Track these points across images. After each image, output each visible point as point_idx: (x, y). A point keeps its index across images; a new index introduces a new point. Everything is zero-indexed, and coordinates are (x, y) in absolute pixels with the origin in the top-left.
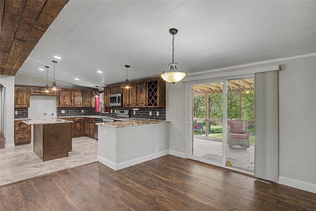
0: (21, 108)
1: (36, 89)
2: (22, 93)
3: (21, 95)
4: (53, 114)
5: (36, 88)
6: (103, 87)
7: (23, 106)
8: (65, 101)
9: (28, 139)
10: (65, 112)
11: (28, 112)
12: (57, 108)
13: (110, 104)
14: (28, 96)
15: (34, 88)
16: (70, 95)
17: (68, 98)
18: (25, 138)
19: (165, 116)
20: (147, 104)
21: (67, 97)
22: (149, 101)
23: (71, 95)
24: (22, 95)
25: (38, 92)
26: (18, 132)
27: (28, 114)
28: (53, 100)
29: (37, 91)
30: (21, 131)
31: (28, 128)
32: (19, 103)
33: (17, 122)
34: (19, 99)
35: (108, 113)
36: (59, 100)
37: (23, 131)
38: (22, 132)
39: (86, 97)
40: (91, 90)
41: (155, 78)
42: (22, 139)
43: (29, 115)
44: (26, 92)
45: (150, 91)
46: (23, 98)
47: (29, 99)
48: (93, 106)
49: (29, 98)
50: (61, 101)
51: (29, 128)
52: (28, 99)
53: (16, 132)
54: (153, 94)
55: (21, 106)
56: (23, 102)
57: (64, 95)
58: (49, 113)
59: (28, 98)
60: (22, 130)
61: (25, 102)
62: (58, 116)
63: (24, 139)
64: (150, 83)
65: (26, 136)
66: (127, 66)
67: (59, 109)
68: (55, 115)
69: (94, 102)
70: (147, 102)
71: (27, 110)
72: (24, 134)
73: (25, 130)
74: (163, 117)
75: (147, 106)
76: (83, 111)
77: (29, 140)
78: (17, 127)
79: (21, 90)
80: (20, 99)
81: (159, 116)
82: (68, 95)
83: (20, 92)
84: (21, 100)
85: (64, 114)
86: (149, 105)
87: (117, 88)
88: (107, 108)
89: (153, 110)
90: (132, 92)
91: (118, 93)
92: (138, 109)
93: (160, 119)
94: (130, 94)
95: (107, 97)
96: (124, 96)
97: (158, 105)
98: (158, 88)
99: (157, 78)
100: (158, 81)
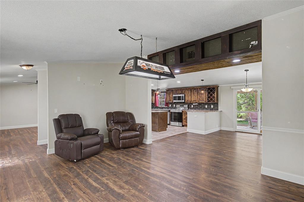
6: (166, 90)
13: (174, 101)
19: (218, 108)
20: (207, 101)
22: (208, 99)
35: (167, 107)
41: (213, 86)
45: (209, 93)
48: (154, 102)
54: (211, 95)
64: (209, 89)
66: (202, 80)
69: (154, 99)
70: (207, 99)
74: (216, 108)
75: (207, 102)
81: (213, 108)
86: (208, 102)
87: (180, 91)
88: (167, 103)
89: (209, 105)
90: (194, 93)
91: (180, 94)
92: (197, 104)
93: (215, 110)
94: (192, 95)
95: (169, 96)
96: (187, 96)
97: (215, 101)
98: (215, 92)
99: (215, 86)
100: (215, 88)
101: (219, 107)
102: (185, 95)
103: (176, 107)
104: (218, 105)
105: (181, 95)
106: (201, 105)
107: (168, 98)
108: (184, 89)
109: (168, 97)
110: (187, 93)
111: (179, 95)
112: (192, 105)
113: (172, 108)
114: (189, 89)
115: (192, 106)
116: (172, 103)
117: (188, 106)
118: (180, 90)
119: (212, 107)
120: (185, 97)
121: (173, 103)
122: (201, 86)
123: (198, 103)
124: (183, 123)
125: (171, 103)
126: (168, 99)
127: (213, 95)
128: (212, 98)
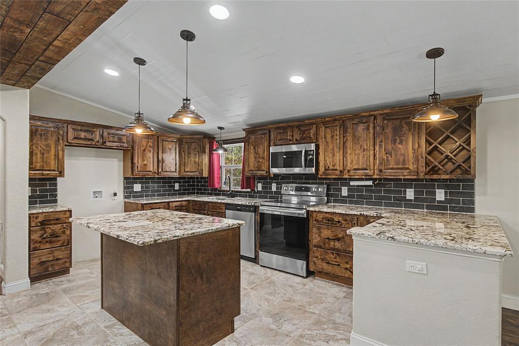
0: (40, 179)
1: (81, 130)
2: (46, 140)
3: (42, 144)
4: (115, 194)
5: (79, 128)
6: (244, 130)
7: (48, 174)
8: (145, 163)
9: (66, 262)
10: (142, 187)
11: (56, 190)
12: (125, 178)
13: (273, 169)
14: (60, 148)
15: (74, 127)
16: (156, 148)
17: (151, 155)
18: (58, 259)
19: (473, 203)
20: (422, 169)
21: (150, 151)
22: (428, 160)
23: (158, 148)
24: (44, 143)
25: (85, 139)
26: (38, 245)
27: (56, 195)
28: (117, 160)
29: (83, 135)
30: (47, 242)
31: (64, 232)
32: (38, 166)
33: (37, 218)
34: (36, 154)
35: (249, 190)
36: (132, 159)
37: (51, 242)
38: (48, 246)
39: (189, 153)
40: (199, 136)
42: (50, 264)
43: (59, 198)
44: (55, 138)
46: (49, 152)
47: (63, 156)
48: (205, 174)
49: (63, 152)
50: (138, 162)
51: (68, 232)
52: (60, 156)
53: (32, 245)
55: (43, 175)
56: (48, 164)
57: (142, 148)
58: (107, 191)
59: (61, 153)
60: (48, 240)
61: (52, 162)
62: (125, 197)
63: (53, 263)
65: (58, 254)
66: (435, 53)
67: (129, 182)
68: (121, 195)
69: (205, 164)
70: (423, 163)
71: (56, 185)
72: (56, 250)
73: (58, 239)
74: (461, 204)
75: (422, 176)
76: (177, 186)
77: (68, 265)
78: (35, 231)
79: (42, 130)
80: (39, 155)
81: (447, 201)
82: (150, 147)
83: (41, 135)
84: (43, 158)
85: (139, 192)
86: (427, 177)
87: (296, 130)
88: (248, 178)
89: (425, 186)
90: (356, 139)
91: (298, 142)
92: (370, 183)
93: (452, 209)
94: (349, 144)
95: (256, 153)
96: (325, 150)
97: (472, 172)
98: (470, 127)
99: (474, 97)
100: (470, 106)
101: (478, 199)
102: (317, 147)
103: (280, 193)
104: (472, 187)
105: (302, 148)
106: (384, 185)
107: (252, 159)
108: (312, 124)
109: (252, 156)
110: (329, 136)
111: (294, 148)
112: (348, 185)
113: (266, 194)
114: (337, 123)
115: (345, 192)
116: (267, 179)
117: (328, 189)
118: (298, 127)
119: (440, 195)
120: (318, 154)
121: (271, 178)
122: (392, 107)
123: (374, 180)
124: (311, 264)
125: (261, 178)
126: (252, 165)
127: (458, 143)
128: (450, 155)
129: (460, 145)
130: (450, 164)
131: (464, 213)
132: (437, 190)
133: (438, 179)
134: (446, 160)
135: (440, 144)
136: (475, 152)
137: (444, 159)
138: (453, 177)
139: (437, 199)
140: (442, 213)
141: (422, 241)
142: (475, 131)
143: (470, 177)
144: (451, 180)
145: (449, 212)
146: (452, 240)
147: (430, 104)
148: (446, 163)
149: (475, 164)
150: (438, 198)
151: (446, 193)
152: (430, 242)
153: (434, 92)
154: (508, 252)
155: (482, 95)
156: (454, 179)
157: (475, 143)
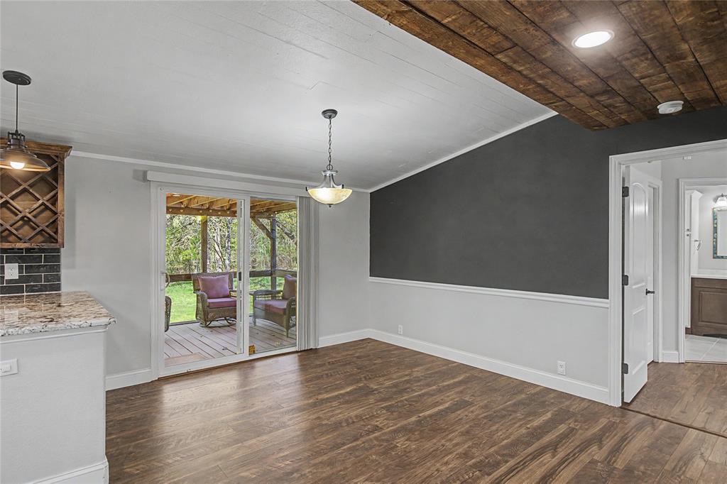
97: (60, 240)
98: (57, 182)
99: (62, 147)
100: (57, 157)
101: (64, 273)
119: (12, 272)
127: (40, 202)
128: (29, 216)
129: (43, 204)
130: (26, 228)
131: (47, 293)
132: (6, 265)
133: (10, 249)
134: (21, 222)
135: (13, 198)
136: (63, 216)
137: (18, 221)
138: (33, 246)
139: (5, 278)
140: (16, 296)
141: (10, 330)
142: (63, 189)
143: (57, 246)
144: (28, 250)
145: (25, 294)
146: (51, 321)
147: (10, 145)
148: (21, 226)
149: (63, 230)
150: (7, 277)
151: (20, 268)
152: (23, 329)
153: (17, 131)
154: (112, 320)
155: (71, 147)
156: (34, 249)
157: (63, 204)
